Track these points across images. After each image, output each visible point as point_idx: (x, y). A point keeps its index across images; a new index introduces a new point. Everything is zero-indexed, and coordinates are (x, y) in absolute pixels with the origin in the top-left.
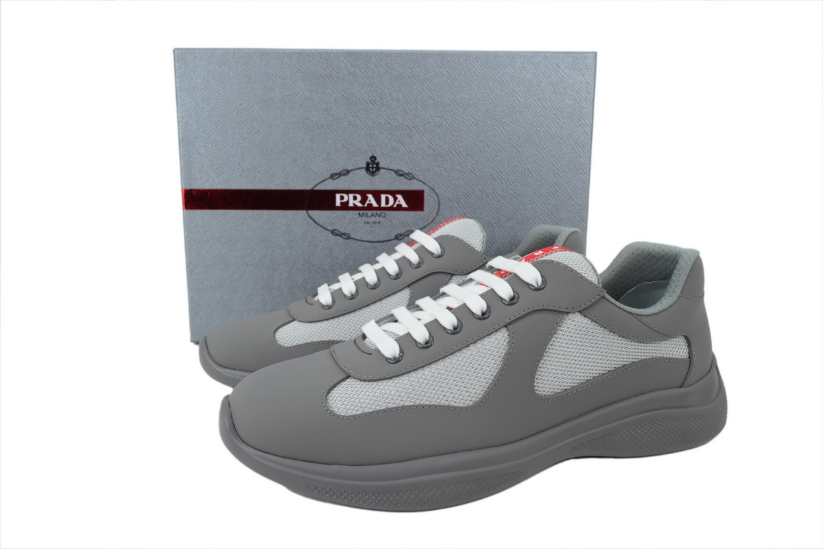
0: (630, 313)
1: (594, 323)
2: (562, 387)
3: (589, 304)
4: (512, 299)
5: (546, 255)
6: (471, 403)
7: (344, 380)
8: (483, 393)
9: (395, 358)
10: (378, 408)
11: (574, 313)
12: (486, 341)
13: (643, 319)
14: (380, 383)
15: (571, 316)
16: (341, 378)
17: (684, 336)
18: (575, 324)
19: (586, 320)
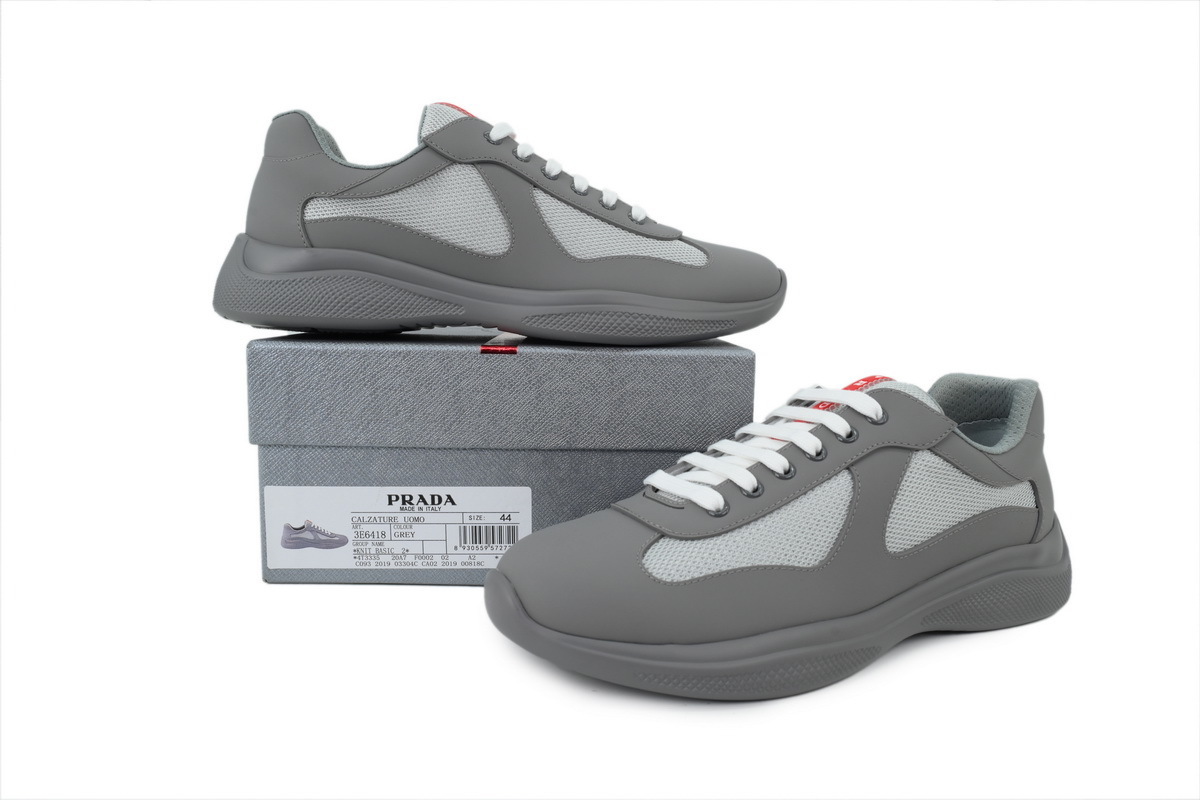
0: (981, 451)
1: (946, 463)
2: (912, 543)
3: (940, 439)
4: (850, 435)
5: (871, 385)
6: (817, 563)
7: (657, 540)
8: (829, 549)
9: (718, 511)
10: (710, 572)
11: (923, 450)
12: (826, 486)
13: (994, 458)
14: (707, 541)
15: (920, 453)
16: (652, 538)
17: (1030, 481)
18: (924, 465)
19: (937, 460)
